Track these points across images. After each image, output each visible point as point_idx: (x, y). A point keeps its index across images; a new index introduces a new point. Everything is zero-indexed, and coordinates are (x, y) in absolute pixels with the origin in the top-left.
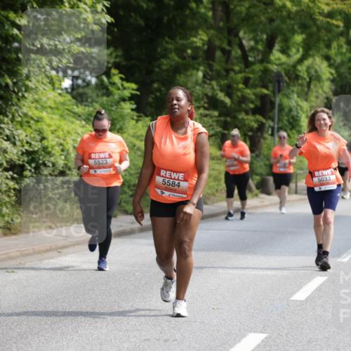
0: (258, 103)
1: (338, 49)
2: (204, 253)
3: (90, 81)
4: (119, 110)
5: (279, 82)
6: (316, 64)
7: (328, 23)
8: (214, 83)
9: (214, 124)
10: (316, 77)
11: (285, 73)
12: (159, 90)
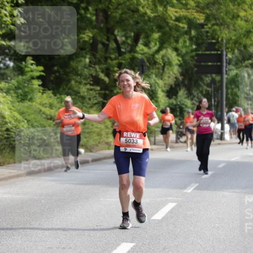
1: (184, 44)
2: (90, 187)
3: (9, 65)
4: (30, 86)
5: (142, 66)
6: (168, 54)
7: (176, 25)
8: (97, 67)
9: (97, 95)
10: (168, 63)
11: (147, 59)
12: (58, 71)
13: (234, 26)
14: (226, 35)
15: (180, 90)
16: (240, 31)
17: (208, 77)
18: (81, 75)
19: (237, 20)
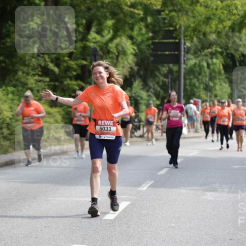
0: (79, 71)
1: (139, 31)
2: (38, 185)
5: (95, 56)
6: (123, 42)
7: (131, 12)
8: (46, 56)
9: (46, 87)
10: (123, 52)
11: (100, 48)
12: (4, 62)
13: (192, 12)
14: (184, 22)
15: (135, 81)
16: (199, 18)
17: (165, 67)
18: (28, 66)
19: (196, 6)
